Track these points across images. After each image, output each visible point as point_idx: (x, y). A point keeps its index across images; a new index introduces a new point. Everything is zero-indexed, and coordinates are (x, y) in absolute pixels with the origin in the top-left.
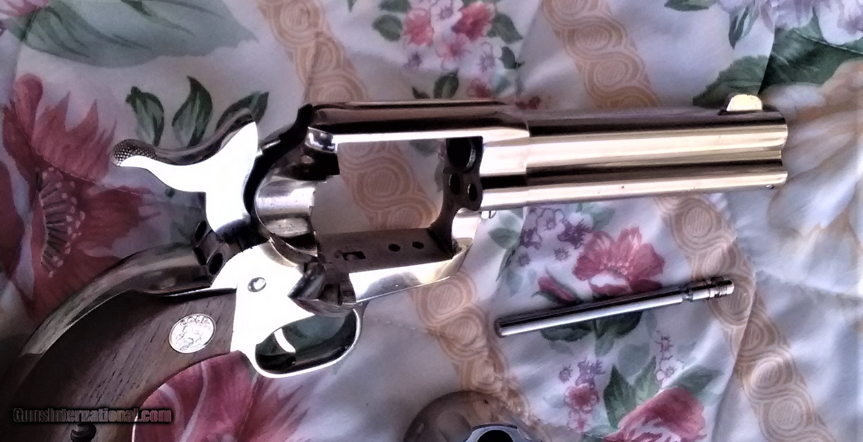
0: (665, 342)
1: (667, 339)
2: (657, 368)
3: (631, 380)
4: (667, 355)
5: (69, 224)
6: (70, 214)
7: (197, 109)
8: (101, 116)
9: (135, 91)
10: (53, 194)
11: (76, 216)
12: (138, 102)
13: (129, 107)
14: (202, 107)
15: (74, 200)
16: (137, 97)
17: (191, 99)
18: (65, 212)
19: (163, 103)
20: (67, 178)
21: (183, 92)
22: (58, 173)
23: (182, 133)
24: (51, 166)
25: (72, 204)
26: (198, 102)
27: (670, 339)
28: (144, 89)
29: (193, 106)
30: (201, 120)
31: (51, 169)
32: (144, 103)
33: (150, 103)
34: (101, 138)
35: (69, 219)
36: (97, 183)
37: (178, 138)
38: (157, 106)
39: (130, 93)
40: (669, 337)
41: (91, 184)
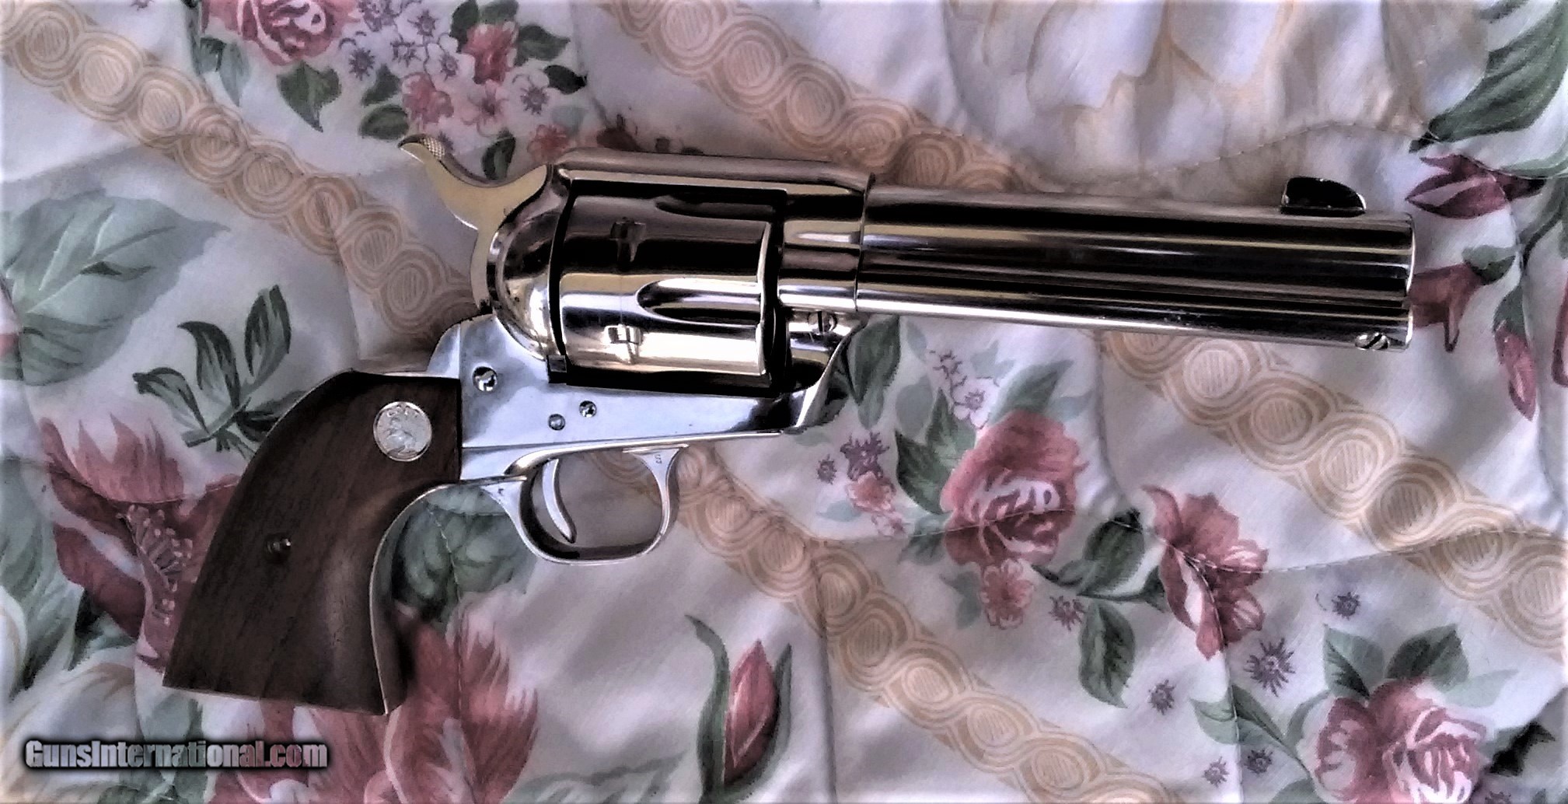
0: (948, 363)
1: (948, 356)
2: (951, 404)
3: (921, 439)
4: (957, 379)
5: (180, 561)
6: (177, 549)
7: (213, 352)
8: (130, 425)
9: (137, 377)
10: (147, 535)
11: (183, 547)
12: (154, 385)
13: (149, 397)
14: (217, 347)
15: (170, 532)
16: (146, 382)
17: (201, 347)
18: (168, 551)
19: (176, 369)
20: (152, 509)
21: (187, 344)
22: (141, 509)
23: (216, 392)
24: (130, 504)
25: (171, 537)
26: (210, 344)
27: (954, 354)
28: (146, 369)
29: (208, 352)
30: (225, 363)
31: (132, 507)
32: (160, 382)
33: (163, 377)
34: (149, 447)
35: (179, 554)
36: (186, 498)
37: (216, 400)
38: (173, 376)
39: (136, 383)
40: (951, 352)
41: (180, 502)
